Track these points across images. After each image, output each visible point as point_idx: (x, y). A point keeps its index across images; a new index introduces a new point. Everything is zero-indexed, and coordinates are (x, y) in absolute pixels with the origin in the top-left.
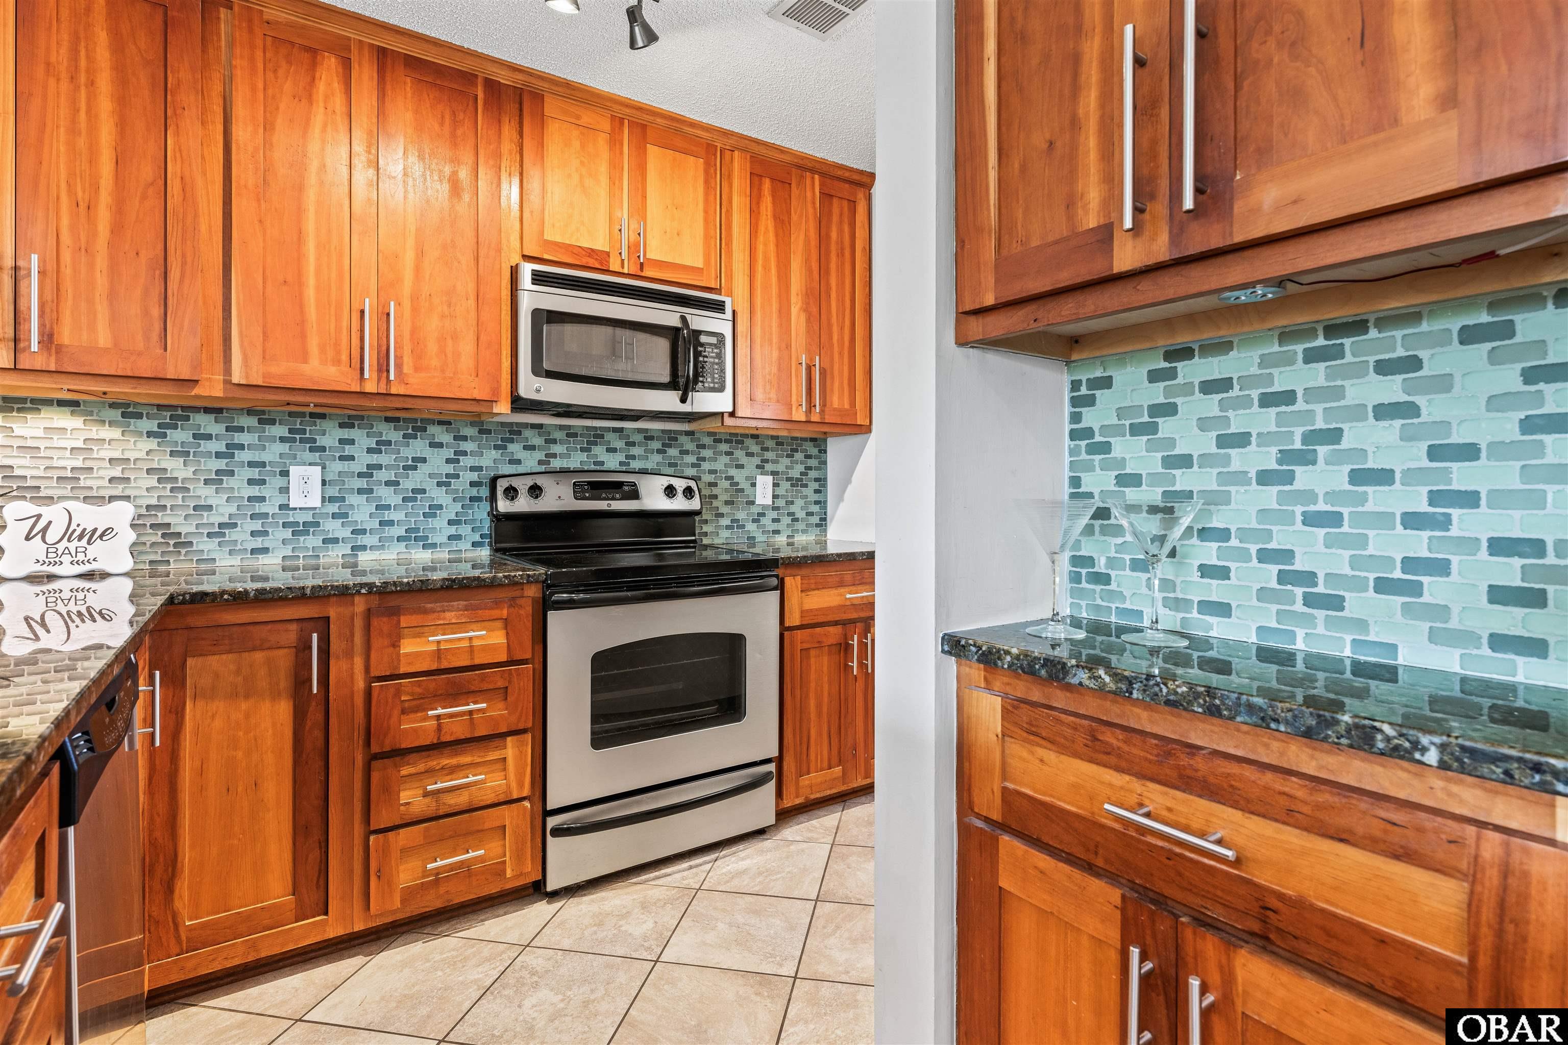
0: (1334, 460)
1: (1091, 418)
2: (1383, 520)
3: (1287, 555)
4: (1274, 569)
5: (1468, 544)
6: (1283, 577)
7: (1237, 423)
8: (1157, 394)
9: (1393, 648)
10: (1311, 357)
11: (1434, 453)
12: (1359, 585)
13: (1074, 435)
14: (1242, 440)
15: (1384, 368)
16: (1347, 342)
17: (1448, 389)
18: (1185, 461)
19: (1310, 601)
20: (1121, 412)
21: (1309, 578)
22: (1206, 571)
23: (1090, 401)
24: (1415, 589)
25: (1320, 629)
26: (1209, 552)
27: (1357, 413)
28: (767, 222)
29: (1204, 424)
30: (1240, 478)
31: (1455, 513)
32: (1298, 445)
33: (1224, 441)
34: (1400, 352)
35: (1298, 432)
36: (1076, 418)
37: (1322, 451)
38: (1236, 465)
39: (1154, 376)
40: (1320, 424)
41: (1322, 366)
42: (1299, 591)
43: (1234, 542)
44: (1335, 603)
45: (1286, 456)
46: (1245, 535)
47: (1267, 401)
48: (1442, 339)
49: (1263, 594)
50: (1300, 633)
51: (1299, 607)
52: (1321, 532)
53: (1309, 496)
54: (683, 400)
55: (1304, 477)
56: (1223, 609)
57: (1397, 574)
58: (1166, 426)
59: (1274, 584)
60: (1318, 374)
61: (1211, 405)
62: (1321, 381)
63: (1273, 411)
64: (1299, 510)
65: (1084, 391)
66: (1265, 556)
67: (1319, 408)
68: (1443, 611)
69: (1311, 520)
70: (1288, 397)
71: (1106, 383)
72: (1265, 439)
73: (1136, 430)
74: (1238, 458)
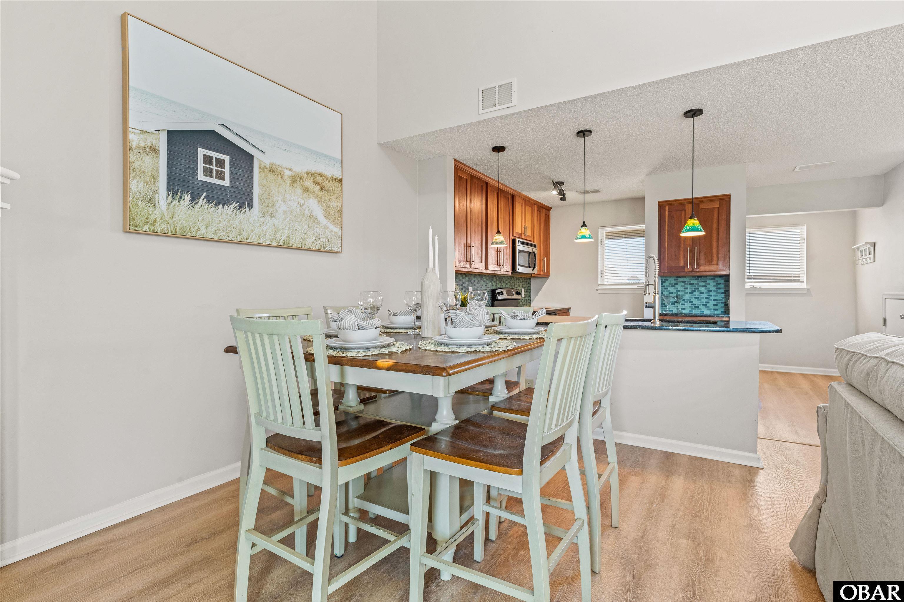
0: (699, 291)
1: (664, 284)
2: (703, 298)
3: (692, 302)
4: (691, 304)
5: (711, 300)
6: (692, 305)
7: (686, 286)
8: (675, 282)
9: (704, 311)
10: (696, 279)
11: (708, 291)
12: (701, 305)
13: (662, 287)
14: (687, 288)
15: (703, 282)
16: (700, 278)
17: (709, 284)
18: (679, 291)
19: (695, 307)
20: (670, 284)
21: (695, 304)
22: (682, 304)
23: (665, 282)
24: (706, 305)
25: (696, 310)
26: (683, 302)
27: (701, 286)
28: (538, 223)
29: (682, 286)
30: (687, 293)
31: (710, 297)
32: (694, 289)
33: (684, 288)
34: (705, 280)
35: (694, 288)
36: (662, 284)
37: (697, 290)
38: (686, 291)
39: (675, 280)
40: (696, 287)
41: (697, 281)
42: (694, 306)
43: (686, 301)
44: (698, 307)
45: (692, 291)
46: (687, 300)
47: (690, 284)
48: (709, 279)
49: (690, 307)
50: (694, 311)
51: (694, 308)
52: (696, 299)
53: (695, 295)
54: (533, 270)
55: (695, 293)
56: (684, 309)
57: (704, 303)
58: (676, 286)
59: (691, 305)
60: (696, 282)
61: (683, 284)
62: (697, 282)
63: (691, 285)
64: (694, 297)
65: (663, 280)
66: (690, 302)
67: (696, 285)
68: (709, 307)
69: (695, 298)
70: (693, 284)
71: (668, 280)
72: (690, 288)
73: (672, 286)
74: (687, 291)
